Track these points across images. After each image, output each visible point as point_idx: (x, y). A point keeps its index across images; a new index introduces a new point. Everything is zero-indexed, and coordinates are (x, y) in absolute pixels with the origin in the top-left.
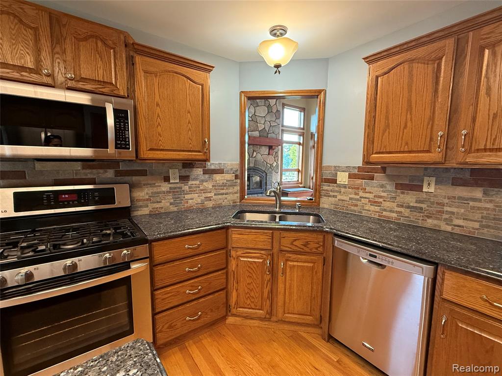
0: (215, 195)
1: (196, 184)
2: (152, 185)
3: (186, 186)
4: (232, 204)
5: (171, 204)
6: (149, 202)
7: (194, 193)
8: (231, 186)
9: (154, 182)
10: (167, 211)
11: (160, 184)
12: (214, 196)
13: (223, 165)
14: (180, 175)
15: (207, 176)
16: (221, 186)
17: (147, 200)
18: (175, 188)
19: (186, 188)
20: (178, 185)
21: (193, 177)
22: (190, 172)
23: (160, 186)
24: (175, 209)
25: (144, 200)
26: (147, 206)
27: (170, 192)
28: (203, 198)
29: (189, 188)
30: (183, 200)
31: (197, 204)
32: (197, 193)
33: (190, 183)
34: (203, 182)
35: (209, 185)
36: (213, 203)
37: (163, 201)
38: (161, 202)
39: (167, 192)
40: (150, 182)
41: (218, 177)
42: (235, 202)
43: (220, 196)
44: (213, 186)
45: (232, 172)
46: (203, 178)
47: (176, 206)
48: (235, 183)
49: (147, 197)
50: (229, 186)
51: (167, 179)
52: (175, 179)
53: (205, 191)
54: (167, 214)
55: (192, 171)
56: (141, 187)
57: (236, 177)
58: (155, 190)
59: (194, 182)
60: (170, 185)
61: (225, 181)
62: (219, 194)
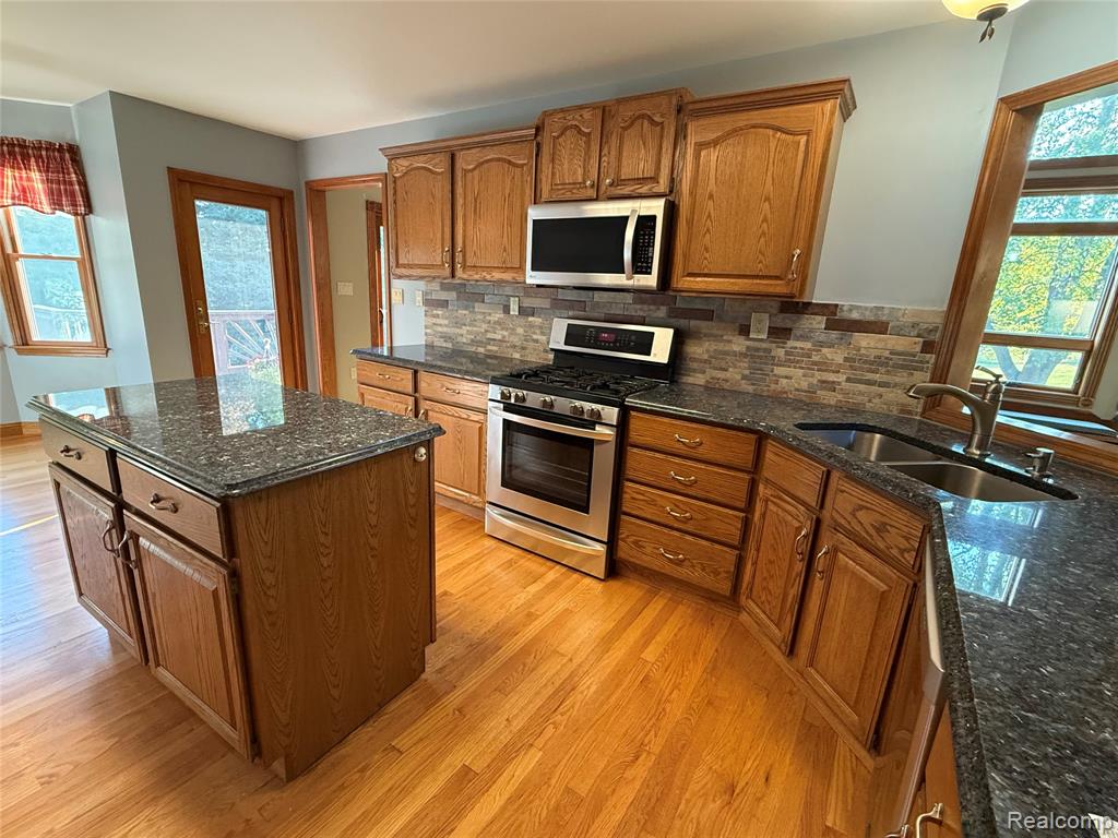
0: (848, 380)
1: (802, 349)
2: (718, 338)
3: (779, 350)
4: (895, 412)
5: (744, 377)
6: (708, 366)
7: (795, 367)
8: (903, 367)
9: (720, 333)
10: (735, 388)
11: (731, 338)
12: (843, 384)
13: (886, 312)
14: (772, 325)
15: (834, 334)
16: (872, 363)
17: (705, 361)
18: (757, 350)
19: (780, 353)
20: (764, 345)
21: (798, 333)
22: (794, 322)
23: (730, 341)
24: (750, 389)
25: (701, 361)
26: (704, 372)
27: (745, 356)
28: (815, 382)
29: (787, 353)
30: (768, 375)
31: (797, 390)
32: (802, 368)
33: (791, 343)
34: (822, 346)
35: (836, 356)
36: (840, 397)
37: (731, 369)
38: (726, 370)
39: (741, 354)
40: (715, 332)
41: (865, 341)
42: (910, 412)
43: (862, 387)
44: (846, 359)
45: (916, 333)
46: (822, 337)
47: (753, 384)
48: (921, 362)
49: (706, 356)
50: (896, 366)
51: (745, 331)
52: (759, 332)
53: (823, 366)
54: (735, 393)
55: (799, 319)
56: (700, 338)
57: (928, 347)
58: (721, 347)
59: (799, 344)
60: (748, 343)
61: (887, 354)
62: (860, 381)
